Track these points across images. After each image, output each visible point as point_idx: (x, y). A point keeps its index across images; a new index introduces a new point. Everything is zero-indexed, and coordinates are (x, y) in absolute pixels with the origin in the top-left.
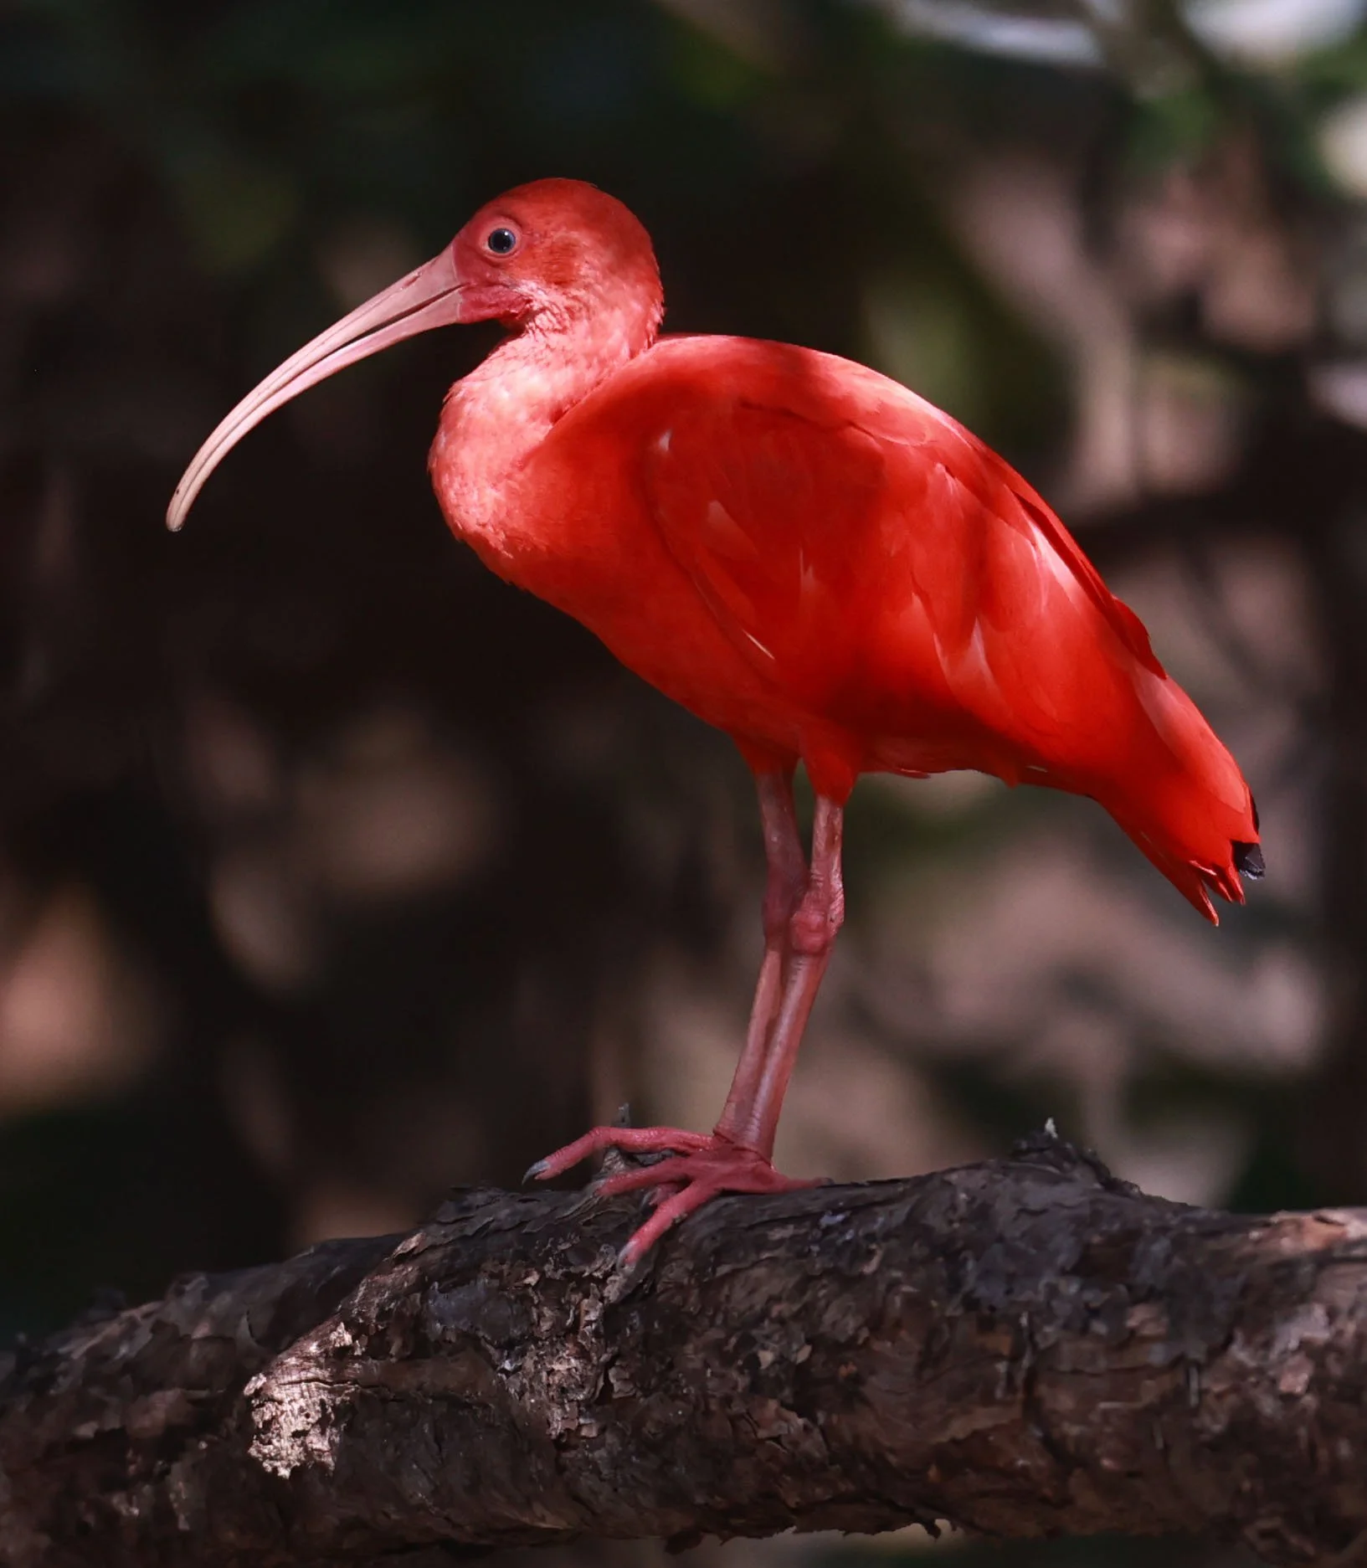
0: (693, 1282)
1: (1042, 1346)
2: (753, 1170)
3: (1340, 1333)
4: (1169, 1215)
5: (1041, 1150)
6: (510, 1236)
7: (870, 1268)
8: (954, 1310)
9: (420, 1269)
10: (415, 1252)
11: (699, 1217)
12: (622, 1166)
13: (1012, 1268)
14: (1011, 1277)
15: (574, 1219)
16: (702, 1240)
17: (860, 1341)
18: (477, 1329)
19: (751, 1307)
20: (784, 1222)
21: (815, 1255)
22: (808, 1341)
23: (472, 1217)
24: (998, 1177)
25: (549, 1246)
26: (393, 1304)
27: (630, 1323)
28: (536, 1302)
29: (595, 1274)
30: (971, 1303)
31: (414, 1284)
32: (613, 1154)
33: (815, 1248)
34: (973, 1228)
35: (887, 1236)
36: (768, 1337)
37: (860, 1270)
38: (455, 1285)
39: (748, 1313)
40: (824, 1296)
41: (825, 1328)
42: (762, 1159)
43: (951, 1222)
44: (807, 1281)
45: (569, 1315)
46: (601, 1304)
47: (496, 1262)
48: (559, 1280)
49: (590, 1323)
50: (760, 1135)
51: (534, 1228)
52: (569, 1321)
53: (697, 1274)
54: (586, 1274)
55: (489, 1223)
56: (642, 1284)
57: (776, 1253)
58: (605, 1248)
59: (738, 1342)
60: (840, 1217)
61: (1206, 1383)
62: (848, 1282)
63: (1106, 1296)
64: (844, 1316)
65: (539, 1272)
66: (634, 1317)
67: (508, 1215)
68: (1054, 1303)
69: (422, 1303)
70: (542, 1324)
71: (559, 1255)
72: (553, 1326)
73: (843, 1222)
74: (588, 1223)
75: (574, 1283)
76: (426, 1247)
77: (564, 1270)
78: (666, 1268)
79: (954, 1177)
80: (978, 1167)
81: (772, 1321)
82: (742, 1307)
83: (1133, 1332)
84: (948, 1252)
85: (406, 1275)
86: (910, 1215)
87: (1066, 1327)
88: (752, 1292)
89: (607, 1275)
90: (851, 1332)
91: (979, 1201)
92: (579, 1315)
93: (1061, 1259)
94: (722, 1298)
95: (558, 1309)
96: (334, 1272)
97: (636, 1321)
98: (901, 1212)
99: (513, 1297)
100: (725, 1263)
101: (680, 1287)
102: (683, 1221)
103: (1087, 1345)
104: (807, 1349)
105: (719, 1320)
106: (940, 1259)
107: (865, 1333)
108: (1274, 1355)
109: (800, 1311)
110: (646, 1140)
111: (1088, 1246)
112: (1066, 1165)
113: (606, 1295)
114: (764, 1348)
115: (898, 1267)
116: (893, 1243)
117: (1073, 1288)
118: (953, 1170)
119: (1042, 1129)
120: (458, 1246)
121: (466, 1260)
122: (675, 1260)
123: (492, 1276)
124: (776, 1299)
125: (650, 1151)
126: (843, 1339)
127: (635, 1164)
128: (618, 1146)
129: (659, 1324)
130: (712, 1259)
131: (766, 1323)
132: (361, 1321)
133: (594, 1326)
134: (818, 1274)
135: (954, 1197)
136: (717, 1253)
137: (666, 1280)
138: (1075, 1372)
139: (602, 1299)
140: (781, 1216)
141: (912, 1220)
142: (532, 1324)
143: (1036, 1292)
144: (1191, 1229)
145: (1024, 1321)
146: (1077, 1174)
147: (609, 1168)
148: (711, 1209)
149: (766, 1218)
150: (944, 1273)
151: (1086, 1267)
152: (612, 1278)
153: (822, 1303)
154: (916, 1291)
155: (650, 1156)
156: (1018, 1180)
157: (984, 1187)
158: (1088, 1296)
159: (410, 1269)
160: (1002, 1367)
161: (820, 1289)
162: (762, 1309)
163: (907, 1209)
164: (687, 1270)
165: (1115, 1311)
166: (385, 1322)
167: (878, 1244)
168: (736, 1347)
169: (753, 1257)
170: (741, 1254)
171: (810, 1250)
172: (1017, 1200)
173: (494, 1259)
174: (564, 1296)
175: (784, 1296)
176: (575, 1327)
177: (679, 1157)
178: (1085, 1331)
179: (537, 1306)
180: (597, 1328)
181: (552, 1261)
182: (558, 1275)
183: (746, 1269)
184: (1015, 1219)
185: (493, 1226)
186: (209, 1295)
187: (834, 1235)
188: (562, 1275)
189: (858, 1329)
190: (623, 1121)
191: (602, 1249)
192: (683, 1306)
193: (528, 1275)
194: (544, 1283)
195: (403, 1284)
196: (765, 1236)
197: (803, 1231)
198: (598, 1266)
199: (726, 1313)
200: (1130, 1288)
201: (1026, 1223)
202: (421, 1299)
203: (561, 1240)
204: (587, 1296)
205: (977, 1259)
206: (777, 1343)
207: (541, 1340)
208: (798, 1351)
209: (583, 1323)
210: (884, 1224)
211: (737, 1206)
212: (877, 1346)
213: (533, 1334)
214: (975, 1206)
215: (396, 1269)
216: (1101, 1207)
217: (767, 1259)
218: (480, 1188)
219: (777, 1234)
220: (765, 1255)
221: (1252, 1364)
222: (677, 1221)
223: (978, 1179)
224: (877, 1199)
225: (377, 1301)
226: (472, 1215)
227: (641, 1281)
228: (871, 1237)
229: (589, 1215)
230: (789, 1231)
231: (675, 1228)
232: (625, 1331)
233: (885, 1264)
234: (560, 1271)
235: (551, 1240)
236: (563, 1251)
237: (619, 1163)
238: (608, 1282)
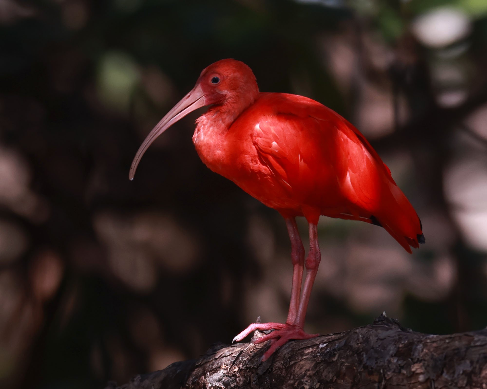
0: (283, 367)
1: (387, 378)
2: (299, 332)
3: (475, 368)
4: (422, 337)
5: (382, 321)
6: (228, 357)
7: (335, 359)
8: (361, 369)
9: (203, 369)
10: (201, 364)
11: (284, 348)
12: (260, 335)
13: (377, 356)
14: (377, 359)
15: (247, 351)
16: (285, 354)
17: (334, 381)
18: (221, 385)
19: (301, 373)
20: (309, 347)
21: (319, 356)
22: (318, 382)
23: (217, 353)
24: (371, 330)
25: (240, 359)
26: (196, 380)
27: (266, 380)
28: (238, 376)
29: (255, 367)
30: (366, 367)
31: (202, 373)
32: (257, 331)
33: (319, 354)
34: (364, 345)
35: (339, 349)
36: (307, 381)
37: (332, 360)
38: (214, 373)
39: (300, 375)
40: (322, 368)
41: (323, 377)
42: (301, 328)
43: (358, 344)
44: (317, 364)
45: (248, 379)
46: (257, 375)
47: (225, 365)
48: (244, 369)
49: (254, 381)
50: (300, 321)
51: (235, 354)
52: (248, 381)
53: (284, 365)
54: (252, 367)
55: (222, 355)
56: (268, 369)
57: (307, 356)
58: (257, 359)
59: (298, 383)
60: (325, 345)
61: (436, 386)
62: (328, 363)
63: (405, 362)
64: (329, 373)
65: (238, 368)
66: (267, 378)
67: (228, 352)
68: (390, 365)
69: (205, 379)
70: (240, 382)
71: (243, 362)
72: (243, 383)
73: (326, 346)
74: (251, 352)
75: (248, 370)
76: (204, 362)
77: (246, 366)
78: (275, 363)
79: (357, 331)
80: (365, 327)
81: (308, 377)
82: (298, 373)
83: (414, 372)
84: (358, 352)
85: (199, 371)
86: (346, 342)
87: (394, 372)
88: (301, 368)
89: (258, 367)
90: (331, 378)
91: (365, 337)
92: (251, 379)
93: (391, 352)
94: (293, 371)
95: (245, 378)
96: (178, 372)
97: (268, 379)
98: (343, 342)
99: (231, 375)
100: (292, 361)
101: (279, 368)
102: (279, 349)
103: (401, 377)
104: (319, 384)
105: (292, 377)
106: (356, 355)
107: (335, 378)
108: (456, 376)
109: (315, 373)
110: (266, 327)
111: (399, 348)
112: (390, 325)
113: (258, 373)
114: (306, 385)
115: (343, 358)
116: (342, 351)
117: (395, 360)
118: (357, 329)
119: (382, 315)
120: (214, 361)
121: (216, 365)
122: (278, 361)
123: (225, 370)
124: (307, 370)
125: (268, 330)
126: (329, 381)
127: (264, 334)
128: (258, 329)
129: (274, 380)
130: (288, 360)
131: (306, 377)
132: (187, 385)
133: (255, 382)
134: (320, 362)
135: (358, 336)
136: (290, 358)
137: (275, 367)
138: (398, 385)
139: (257, 374)
140: (307, 346)
141: (346, 344)
142: (237, 383)
143: (385, 363)
144: (428, 341)
145: (382, 371)
146: (393, 327)
147: (256, 335)
148: (287, 345)
149: (303, 347)
150: (357, 359)
151: (398, 354)
152: (260, 367)
153: (322, 370)
154: (350, 365)
155: (268, 331)
156: (376, 330)
157: (366, 333)
158: (400, 362)
159: (200, 369)
160: (376, 385)
161: (320, 367)
162: (304, 373)
163: (345, 341)
164: (282, 364)
165: (408, 366)
166: (194, 385)
167: (337, 352)
168: (297, 385)
169: (300, 358)
170: (297, 358)
171: (317, 355)
172: (377, 336)
173: (225, 364)
174: (246, 374)
175: (311, 369)
176: (250, 383)
177: (276, 330)
178: (400, 372)
179: (238, 377)
180: (256, 382)
181: (242, 364)
182: (244, 368)
183: (299, 362)
184: (377, 341)
185: (223, 355)
186: (141, 381)
187: (324, 350)
188: (245, 367)
189: (334, 377)
190: (259, 321)
191: (256, 359)
192: (281, 374)
193: (235, 368)
194: (240, 370)
195: (198, 374)
196: (303, 352)
197: (315, 350)
198: (255, 364)
199: (294, 375)
200: (412, 359)
201: (380, 343)
202: (204, 377)
203: (244, 358)
204: (253, 373)
205: (366, 354)
206: (310, 383)
207: (241, 387)
208: (316, 385)
209: (252, 381)
210: (338, 346)
211: (294, 344)
212: (339, 381)
213: (238, 385)
214: (364, 339)
215: (196, 369)
216: (401, 336)
217: (305, 358)
218: (219, 344)
219: (307, 351)
220: (304, 357)
221: (449, 379)
222: (277, 349)
223: (365, 330)
224: (335, 339)
225: (191, 379)
226: (217, 352)
227: (268, 368)
228: (334, 350)
229: (251, 350)
230: (310, 350)
231: (277, 352)
232: (265, 383)
233: (340, 357)
234: (244, 367)
235: (241, 358)
236: (244, 361)
237: (259, 334)
238: (259, 369)
